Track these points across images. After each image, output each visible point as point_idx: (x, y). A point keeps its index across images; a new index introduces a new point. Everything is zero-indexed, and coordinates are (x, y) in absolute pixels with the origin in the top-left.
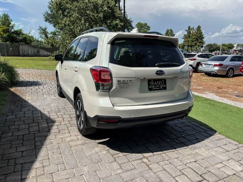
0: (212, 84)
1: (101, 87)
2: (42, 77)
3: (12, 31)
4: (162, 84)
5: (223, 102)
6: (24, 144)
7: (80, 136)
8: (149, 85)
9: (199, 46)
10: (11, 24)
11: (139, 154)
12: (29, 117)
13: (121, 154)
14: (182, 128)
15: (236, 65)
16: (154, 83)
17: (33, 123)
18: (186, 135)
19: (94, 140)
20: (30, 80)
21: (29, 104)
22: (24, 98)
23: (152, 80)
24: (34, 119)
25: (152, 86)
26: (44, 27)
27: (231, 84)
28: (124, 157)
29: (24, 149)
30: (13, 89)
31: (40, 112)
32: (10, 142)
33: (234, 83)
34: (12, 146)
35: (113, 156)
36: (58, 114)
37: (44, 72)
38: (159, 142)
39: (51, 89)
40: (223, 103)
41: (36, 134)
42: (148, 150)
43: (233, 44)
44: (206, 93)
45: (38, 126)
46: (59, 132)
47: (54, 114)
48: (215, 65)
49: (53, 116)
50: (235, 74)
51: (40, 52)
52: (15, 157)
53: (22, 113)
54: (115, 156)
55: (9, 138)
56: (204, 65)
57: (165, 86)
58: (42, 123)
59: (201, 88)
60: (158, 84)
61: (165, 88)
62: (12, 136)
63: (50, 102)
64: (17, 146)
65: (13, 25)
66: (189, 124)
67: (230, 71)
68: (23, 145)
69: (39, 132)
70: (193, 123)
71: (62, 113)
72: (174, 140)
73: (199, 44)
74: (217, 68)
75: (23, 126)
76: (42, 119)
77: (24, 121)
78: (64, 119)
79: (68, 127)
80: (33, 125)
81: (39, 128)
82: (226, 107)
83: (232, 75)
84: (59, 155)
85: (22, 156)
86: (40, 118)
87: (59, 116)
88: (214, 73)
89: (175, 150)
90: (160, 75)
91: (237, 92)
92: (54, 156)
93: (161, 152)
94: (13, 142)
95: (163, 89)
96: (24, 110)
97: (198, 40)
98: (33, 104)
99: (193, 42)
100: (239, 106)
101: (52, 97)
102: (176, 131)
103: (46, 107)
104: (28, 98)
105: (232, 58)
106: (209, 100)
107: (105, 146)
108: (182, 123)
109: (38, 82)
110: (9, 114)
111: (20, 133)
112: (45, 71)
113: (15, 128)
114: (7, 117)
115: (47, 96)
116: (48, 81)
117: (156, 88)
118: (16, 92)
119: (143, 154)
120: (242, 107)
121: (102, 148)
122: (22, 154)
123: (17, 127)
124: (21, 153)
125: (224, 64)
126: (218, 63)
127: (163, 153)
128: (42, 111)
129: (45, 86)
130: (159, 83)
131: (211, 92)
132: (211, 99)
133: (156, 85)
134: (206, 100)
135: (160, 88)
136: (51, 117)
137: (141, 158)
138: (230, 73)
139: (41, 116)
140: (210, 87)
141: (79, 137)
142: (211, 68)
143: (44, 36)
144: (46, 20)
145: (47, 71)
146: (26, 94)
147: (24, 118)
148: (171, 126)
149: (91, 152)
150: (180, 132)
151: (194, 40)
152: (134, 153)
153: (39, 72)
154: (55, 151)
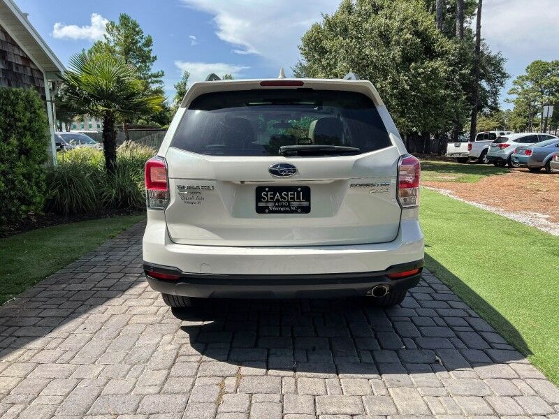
4: (298, 198)
6: (60, 306)
7: (166, 309)
8: (258, 199)
13: (196, 358)
14: (423, 328)
16: (274, 195)
17: (119, 272)
18: (414, 347)
23: (266, 187)
25: (267, 201)
28: (196, 364)
35: (177, 357)
38: (314, 351)
41: (98, 293)
42: (267, 361)
45: (120, 279)
54: (180, 358)
55: (54, 292)
57: (305, 203)
60: (285, 199)
61: (306, 210)
62: (63, 290)
66: (458, 322)
68: (57, 307)
69: (108, 290)
72: (364, 352)
75: (98, 276)
77: (108, 268)
80: (115, 276)
81: (115, 283)
84: (88, 335)
89: (333, 375)
90: (282, 175)
92: (79, 335)
93: (289, 373)
95: (299, 210)
102: (397, 332)
107: (187, 336)
111: (79, 287)
113: (80, 278)
114: (95, 257)
117: (277, 206)
119: (243, 367)
121: (176, 338)
122: (39, 321)
123: (86, 276)
127: (293, 376)
130: (287, 195)
133: (278, 200)
135: (290, 208)
137: (227, 374)
141: (162, 309)
147: (115, 263)
148: (398, 319)
150: (402, 337)
152: (227, 360)
154: (92, 327)
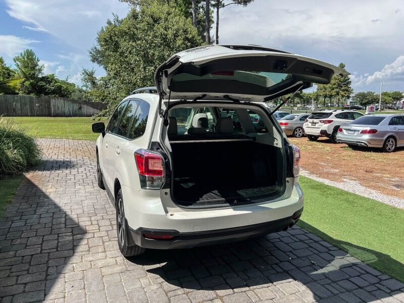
0: (358, 163)
1: (148, 183)
2: (78, 152)
3: (40, 76)
5: (370, 197)
6: (30, 272)
7: (121, 258)
9: (343, 96)
10: (37, 65)
11: (211, 291)
12: (46, 224)
13: (180, 291)
14: (290, 245)
15: (400, 131)
17: (51, 234)
18: (295, 257)
19: (141, 266)
20: (59, 159)
21: (51, 200)
22: (44, 190)
24: (53, 227)
26: (90, 70)
27: (389, 164)
28: (185, 295)
29: (28, 279)
30: (29, 175)
31: (64, 215)
32: (9, 267)
33: (395, 162)
34: (11, 275)
35: (166, 293)
36: (93, 218)
37: (83, 145)
38: (247, 270)
39: (88, 174)
40: (369, 199)
41: (51, 254)
42: (227, 283)
43: (401, 92)
44: (345, 180)
45: (58, 239)
46: (89, 251)
47: (86, 219)
48: (364, 132)
49: (84, 222)
50: (398, 146)
51: (82, 110)
52: (14, 293)
53: (35, 216)
54: (170, 294)
55: (9, 260)
56: (345, 132)
58: (64, 234)
59: (336, 171)
62: (15, 256)
63: (83, 198)
64: (19, 273)
65: (41, 67)
66: (304, 238)
67: (389, 141)
68: (28, 273)
69: (57, 251)
70: (311, 236)
71: (99, 217)
72: (273, 266)
73: (343, 93)
74: (366, 137)
75: (34, 240)
76: (66, 227)
77: (37, 232)
78: (101, 228)
79: (104, 243)
80: (50, 237)
81: (58, 244)
82: (373, 207)
83: (394, 147)
84: (80, 291)
85: (24, 292)
86: (63, 226)
87: (94, 223)
88: (363, 144)
89: (270, 284)
91: (398, 179)
92: (73, 292)
93: (247, 288)
94: (14, 267)
96: (41, 211)
97: (342, 87)
98: (57, 201)
99: (333, 89)
100: (396, 205)
101: (89, 189)
102: (280, 250)
103: (76, 207)
104: (51, 190)
105: (392, 119)
106: (347, 193)
107: (158, 276)
108: (293, 235)
109: (70, 162)
110: (16, 218)
111: (28, 252)
112: (85, 142)
113: (20, 244)
114: (12, 223)
115: (80, 187)
116: (86, 160)
118: (32, 181)
119: (217, 291)
120: (401, 207)
121: (152, 280)
122: (25, 287)
123: (24, 241)
124: (22, 287)
125: (379, 130)
126: (368, 128)
127: (250, 290)
128: (69, 213)
129: (80, 170)
131: (353, 178)
132: (351, 191)
134: (342, 193)
136: (81, 224)
137: (211, 298)
138: (390, 145)
139: (65, 223)
140: (352, 169)
141: (118, 259)
142: (357, 136)
143: (90, 84)
144: (94, 59)
145: (88, 141)
146: (48, 184)
147: (38, 226)
148: (273, 241)
149: (133, 287)
150: (285, 252)
151: (334, 86)
152: (202, 289)
153: (75, 144)
154: (76, 284)
